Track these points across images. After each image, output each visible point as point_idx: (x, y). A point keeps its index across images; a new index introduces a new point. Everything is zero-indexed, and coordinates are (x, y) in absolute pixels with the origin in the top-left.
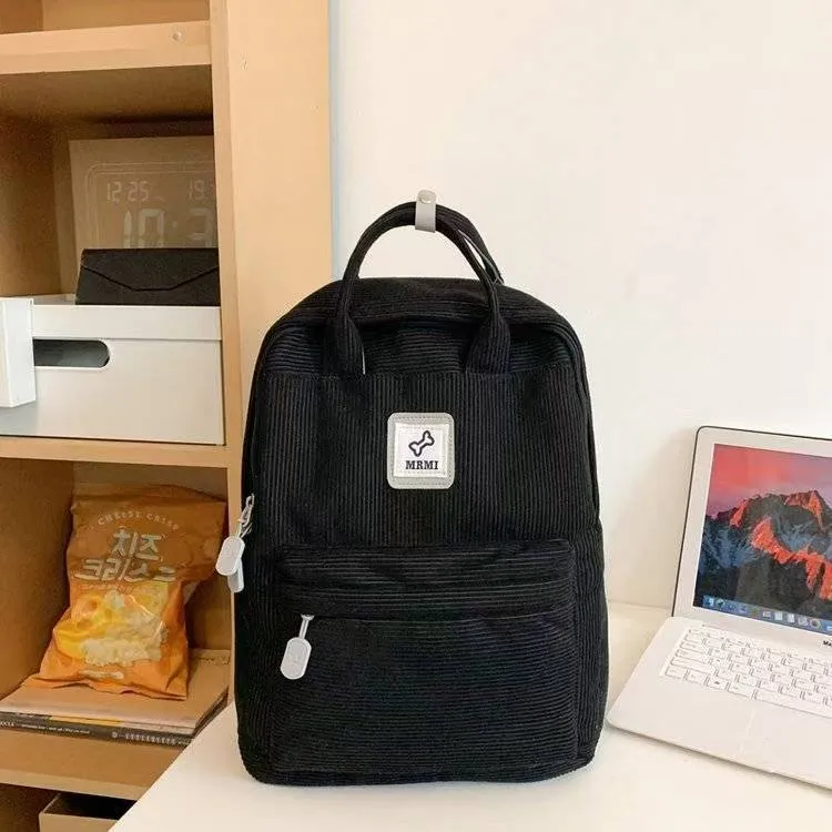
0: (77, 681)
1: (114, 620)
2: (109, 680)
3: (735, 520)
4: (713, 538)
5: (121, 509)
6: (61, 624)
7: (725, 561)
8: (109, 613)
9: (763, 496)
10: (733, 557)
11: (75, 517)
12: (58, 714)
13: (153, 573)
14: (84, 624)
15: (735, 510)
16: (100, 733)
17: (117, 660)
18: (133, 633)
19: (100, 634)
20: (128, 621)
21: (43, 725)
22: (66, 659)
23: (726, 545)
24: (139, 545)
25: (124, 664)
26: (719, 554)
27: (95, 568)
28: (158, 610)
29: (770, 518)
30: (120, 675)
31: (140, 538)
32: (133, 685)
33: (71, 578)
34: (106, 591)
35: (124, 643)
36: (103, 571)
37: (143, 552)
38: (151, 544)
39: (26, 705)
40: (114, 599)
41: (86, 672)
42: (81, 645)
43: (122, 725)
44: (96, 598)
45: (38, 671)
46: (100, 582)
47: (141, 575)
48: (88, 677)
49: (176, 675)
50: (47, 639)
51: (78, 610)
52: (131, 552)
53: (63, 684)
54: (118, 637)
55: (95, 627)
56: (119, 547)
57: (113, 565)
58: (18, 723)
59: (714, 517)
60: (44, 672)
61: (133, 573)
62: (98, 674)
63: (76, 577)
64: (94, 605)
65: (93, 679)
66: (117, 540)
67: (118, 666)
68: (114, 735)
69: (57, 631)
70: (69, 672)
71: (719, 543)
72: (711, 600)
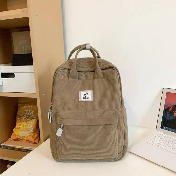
0: (18, 140)
1: (24, 127)
2: (23, 139)
3: (170, 110)
4: (165, 113)
5: (26, 105)
6: (15, 128)
8: (23, 126)
10: (169, 118)
11: (18, 107)
12: (13, 146)
13: (32, 118)
14: (19, 128)
15: (171, 107)
17: (24, 136)
18: (28, 130)
19: (21, 131)
20: (27, 128)
21: (10, 148)
22: (16, 135)
24: (30, 113)
25: (26, 136)
26: (167, 117)
28: (33, 125)
30: (25, 139)
31: (30, 111)
32: (28, 141)
35: (26, 132)
36: (23, 118)
38: (32, 112)
39: (7, 144)
40: (24, 123)
41: (19, 138)
42: (18, 132)
43: (24, 148)
44: (21, 123)
45: (11, 137)
46: (22, 120)
47: (30, 119)
48: (20, 139)
49: (36, 138)
50: (12, 132)
51: (18, 126)
52: (29, 114)
53: (15, 140)
54: (25, 131)
55: (21, 129)
56: (26, 113)
57: (25, 117)
58: (5, 147)
59: (166, 109)
61: (28, 118)
62: (21, 138)
63: (18, 119)
64: (21, 125)
65: (21, 139)
66: (26, 111)
68: (23, 150)
69: (14, 130)
70: (16, 138)
71: (167, 115)
72: (164, 127)
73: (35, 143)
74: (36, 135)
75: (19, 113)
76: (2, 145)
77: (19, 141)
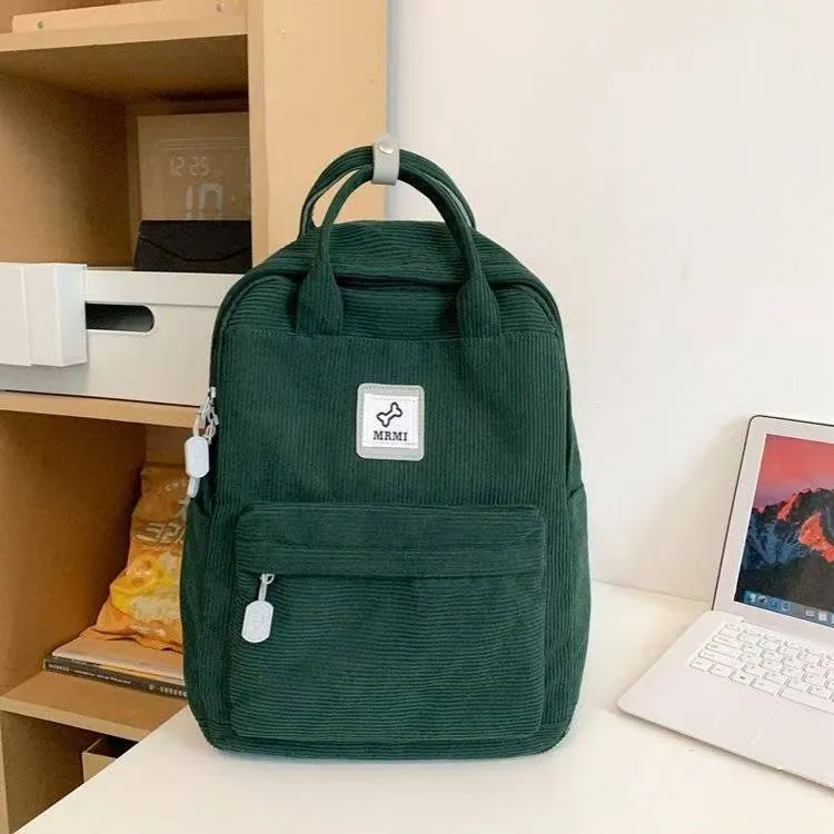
0: (127, 636)
1: (164, 579)
2: (154, 637)
3: (782, 515)
4: (759, 531)
6: (118, 580)
7: (770, 557)
8: (160, 574)
9: (813, 490)
10: (778, 552)
11: (143, 482)
12: (105, 664)
14: (139, 581)
15: (784, 504)
16: (139, 684)
17: (160, 618)
19: (150, 593)
21: (93, 672)
22: (119, 614)
23: (772, 539)
25: (166, 622)
26: (764, 548)
27: (157, 531)
29: (819, 514)
30: (162, 632)
32: (175, 643)
33: (133, 539)
34: (161, 553)
35: (168, 602)
36: (162, 534)
40: (166, 560)
41: (135, 627)
42: (132, 602)
43: (159, 679)
44: (148, 557)
45: (95, 623)
46: (158, 544)
48: (136, 633)
50: (105, 595)
51: (134, 569)
53: (116, 636)
54: (164, 596)
55: (149, 584)
57: (173, 530)
58: (73, 669)
59: (761, 510)
60: (100, 625)
62: (143, 630)
63: (137, 538)
64: (148, 565)
65: (142, 636)
66: (182, 505)
67: (161, 624)
68: (151, 687)
69: (113, 587)
70: (120, 626)
71: (765, 537)
72: (753, 596)
75: (144, 509)
77: (133, 643)
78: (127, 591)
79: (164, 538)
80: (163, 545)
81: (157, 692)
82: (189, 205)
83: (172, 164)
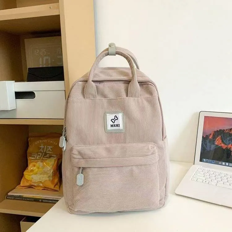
0: (30, 187)
1: (40, 169)
2: (38, 186)
3: (211, 137)
4: (205, 142)
5: (42, 140)
6: (26, 171)
7: (208, 149)
8: (38, 168)
10: (210, 147)
12: (25, 195)
13: (50, 157)
14: (32, 171)
15: (211, 134)
16: (36, 200)
17: (40, 180)
18: (45, 173)
19: (36, 174)
20: (44, 170)
21: (21, 198)
22: (27, 181)
24: (46, 149)
25: (42, 182)
26: (206, 147)
27: (34, 156)
28: (51, 166)
29: (220, 136)
30: (41, 185)
31: (47, 147)
32: (45, 187)
33: (28, 159)
34: (37, 162)
35: (42, 176)
36: (37, 157)
37: (48, 151)
38: (50, 149)
39: (17, 193)
40: (39, 164)
41: (33, 184)
42: (31, 177)
43: (42, 198)
44: (35, 164)
45: (20, 184)
46: (36, 159)
47: (47, 157)
48: (33, 186)
49: (57, 184)
50: (22, 176)
51: (30, 167)
52: (44, 151)
53: (27, 187)
54: (41, 174)
55: (35, 172)
56: (41, 150)
57: (40, 155)
58: (15, 198)
59: (205, 136)
60: (22, 184)
61: (44, 157)
63: (30, 158)
64: (34, 166)
65: (35, 186)
66: (41, 148)
68: (40, 201)
69: (25, 173)
70: (28, 184)
71: (206, 144)
72: (205, 160)
73: (56, 191)
74: (56, 180)
75: (30, 150)
76: (8, 194)
77: (32, 189)
78: (29, 174)
79: (38, 157)
80: (38, 159)
81: (42, 202)
82: (41, 63)
83: (35, 52)
